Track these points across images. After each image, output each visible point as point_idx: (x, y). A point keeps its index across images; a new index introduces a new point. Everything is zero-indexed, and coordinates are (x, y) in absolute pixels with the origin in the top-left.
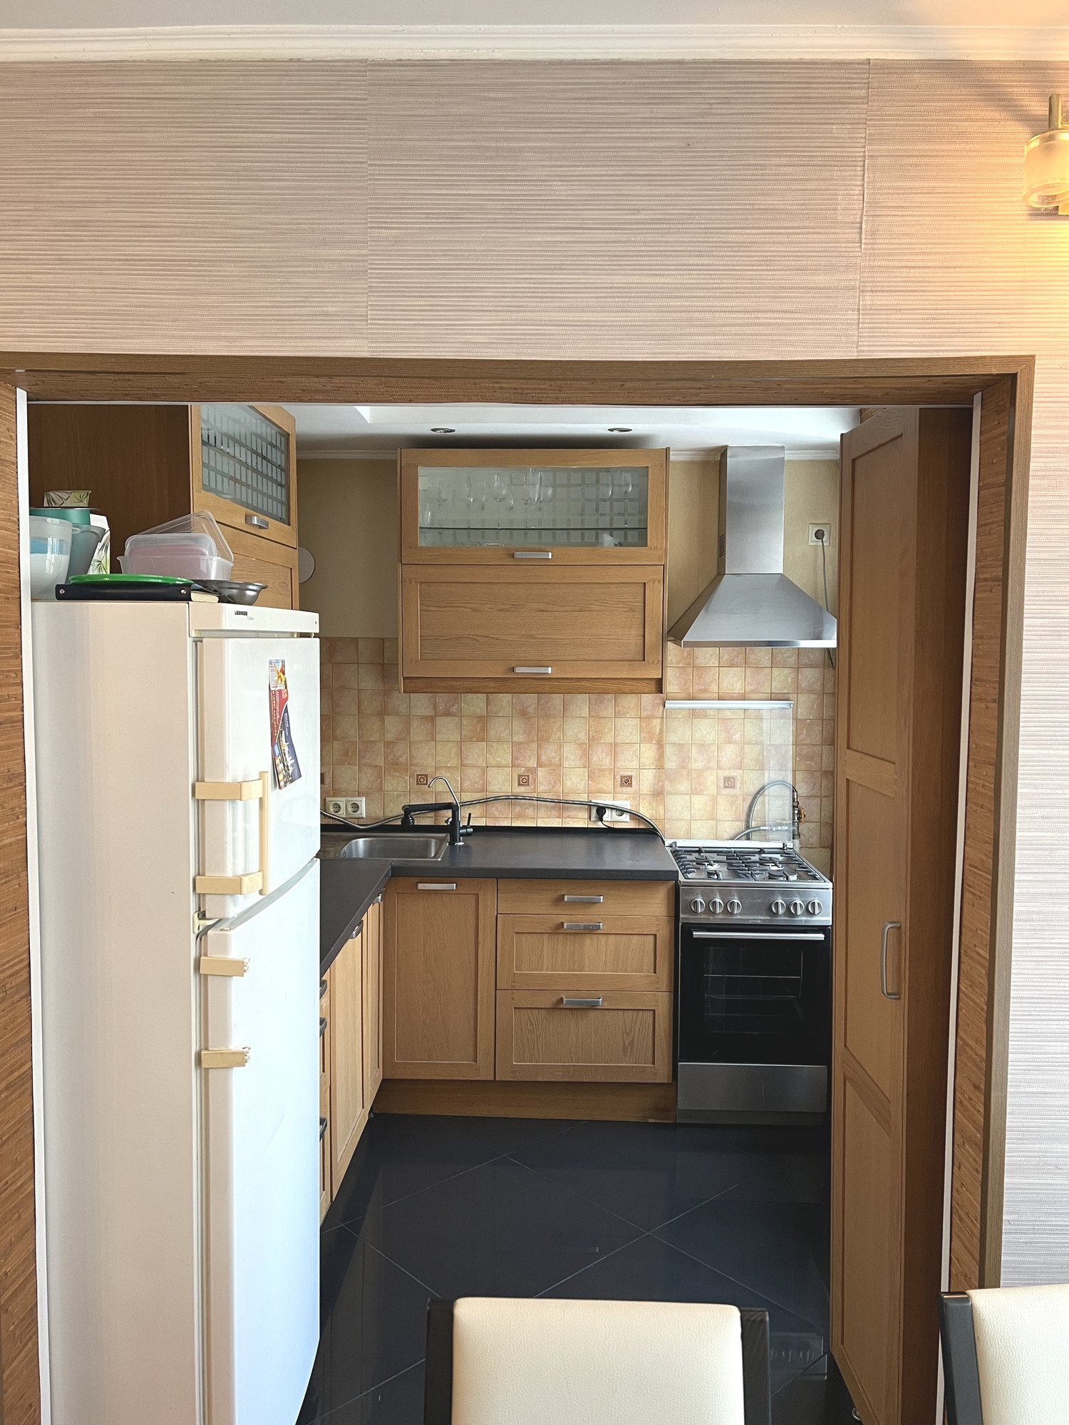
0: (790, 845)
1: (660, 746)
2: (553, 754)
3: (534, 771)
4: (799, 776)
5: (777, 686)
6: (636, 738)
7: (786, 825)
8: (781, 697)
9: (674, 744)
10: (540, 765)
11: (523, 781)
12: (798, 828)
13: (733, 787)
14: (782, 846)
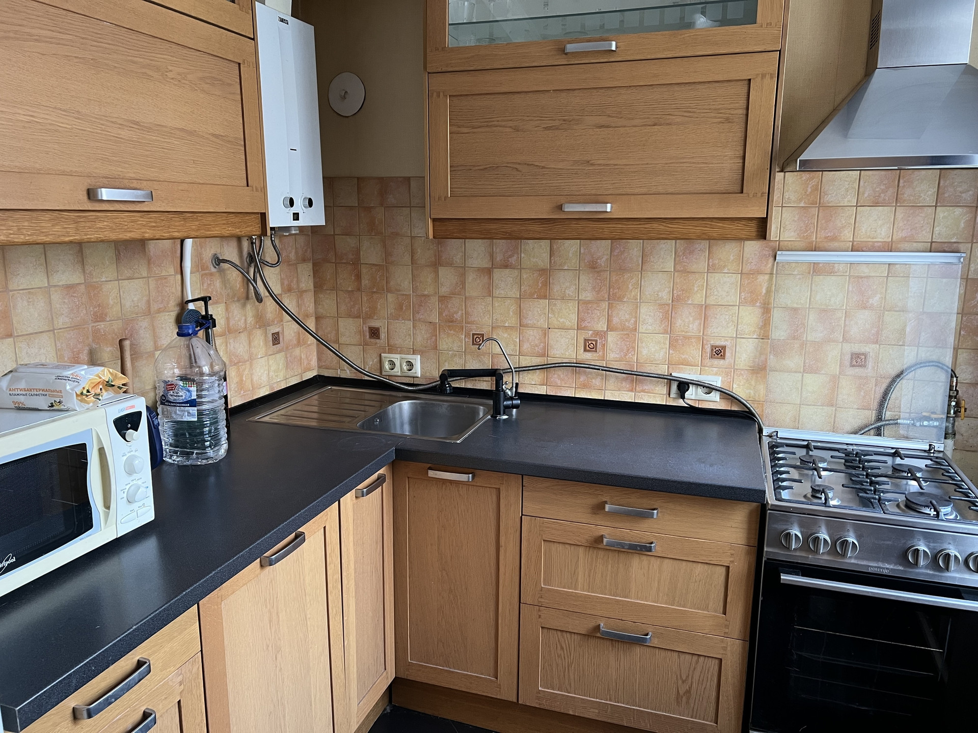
0: (939, 446)
1: (766, 310)
2: (627, 317)
3: (603, 335)
4: (963, 356)
5: (942, 232)
6: (734, 298)
7: (936, 420)
8: (945, 247)
9: (786, 308)
10: (610, 328)
11: (590, 346)
12: (953, 424)
13: (863, 366)
14: (927, 448)
